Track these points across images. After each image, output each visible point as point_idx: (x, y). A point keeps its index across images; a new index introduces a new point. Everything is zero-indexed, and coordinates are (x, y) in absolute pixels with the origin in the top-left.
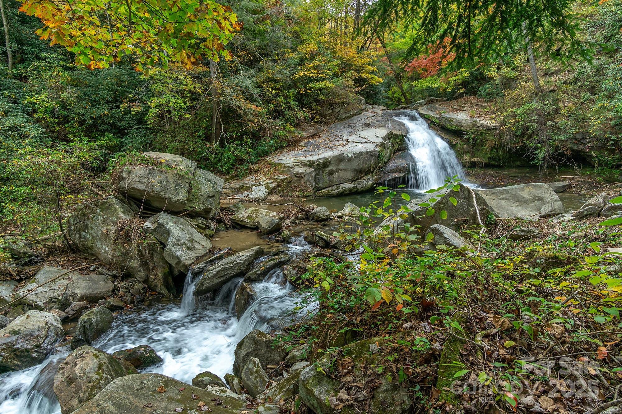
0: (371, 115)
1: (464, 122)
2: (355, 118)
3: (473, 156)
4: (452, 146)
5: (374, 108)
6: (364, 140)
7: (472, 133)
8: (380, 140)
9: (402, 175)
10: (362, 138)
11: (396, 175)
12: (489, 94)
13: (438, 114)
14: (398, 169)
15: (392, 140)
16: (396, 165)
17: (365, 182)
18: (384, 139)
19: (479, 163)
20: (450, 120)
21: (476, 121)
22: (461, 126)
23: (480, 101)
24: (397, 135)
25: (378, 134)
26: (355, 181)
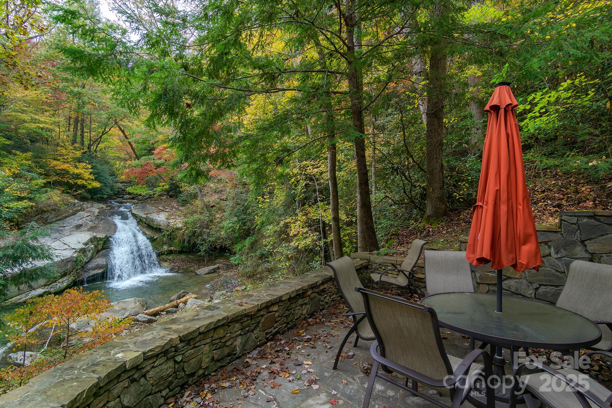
0: (86, 214)
1: (162, 222)
2: (68, 218)
3: (170, 246)
4: (152, 240)
5: (92, 206)
6: (66, 247)
7: (168, 231)
8: (81, 246)
9: (100, 271)
10: (65, 244)
11: (96, 272)
12: (183, 201)
13: (145, 214)
14: (98, 267)
15: (96, 243)
16: (96, 263)
17: (59, 285)
18: (86, 244)
19: (175, 251)
20: (153, 220)
21: (169, 223)
22: (160, 225)
23: (177, 205)
24: (100, 238)
25: (80, 240)
26: (49, 285)
